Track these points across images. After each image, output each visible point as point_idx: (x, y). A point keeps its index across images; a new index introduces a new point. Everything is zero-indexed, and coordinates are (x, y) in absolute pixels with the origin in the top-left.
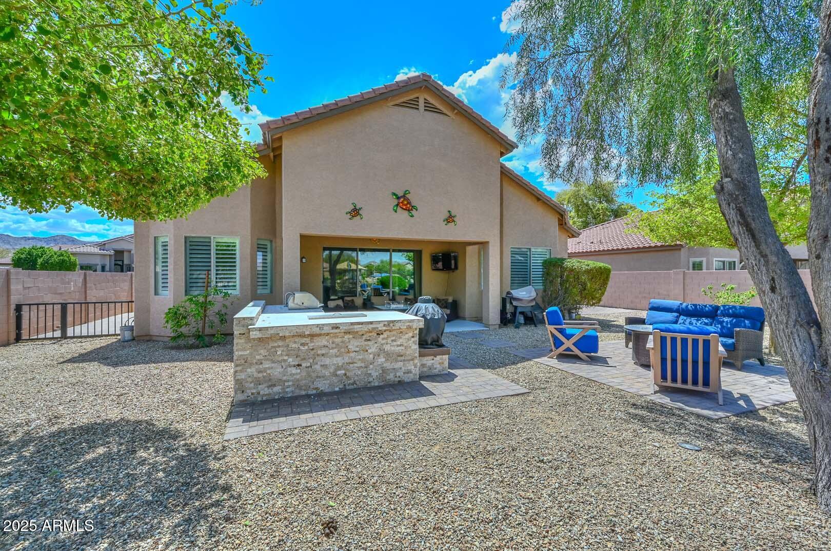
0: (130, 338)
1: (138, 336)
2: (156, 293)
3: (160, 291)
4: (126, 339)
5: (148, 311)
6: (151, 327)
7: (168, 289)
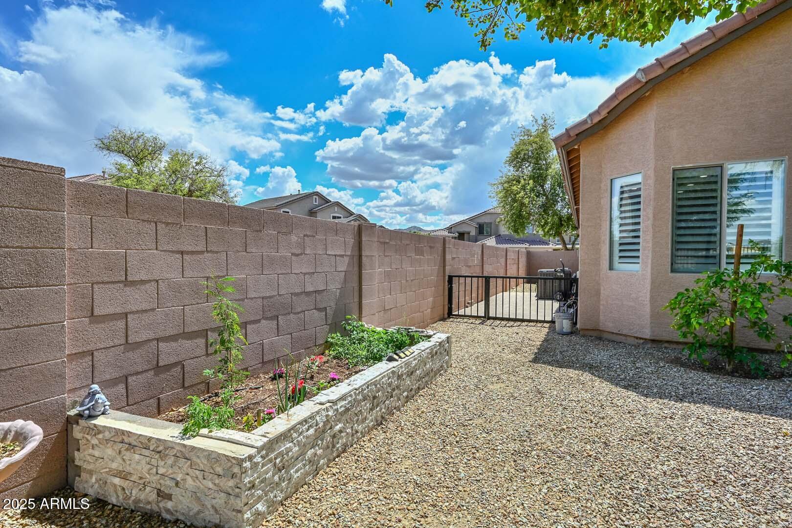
0: (569, 331)
1: (582, 329)
2: (611, 268)
3: (616, 265)
4: (564, 330)
5: (598, 293)
6: (601, 318)
7: (640, 261)
